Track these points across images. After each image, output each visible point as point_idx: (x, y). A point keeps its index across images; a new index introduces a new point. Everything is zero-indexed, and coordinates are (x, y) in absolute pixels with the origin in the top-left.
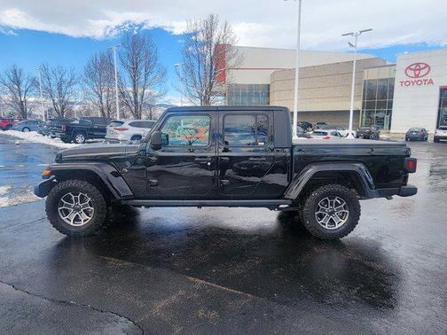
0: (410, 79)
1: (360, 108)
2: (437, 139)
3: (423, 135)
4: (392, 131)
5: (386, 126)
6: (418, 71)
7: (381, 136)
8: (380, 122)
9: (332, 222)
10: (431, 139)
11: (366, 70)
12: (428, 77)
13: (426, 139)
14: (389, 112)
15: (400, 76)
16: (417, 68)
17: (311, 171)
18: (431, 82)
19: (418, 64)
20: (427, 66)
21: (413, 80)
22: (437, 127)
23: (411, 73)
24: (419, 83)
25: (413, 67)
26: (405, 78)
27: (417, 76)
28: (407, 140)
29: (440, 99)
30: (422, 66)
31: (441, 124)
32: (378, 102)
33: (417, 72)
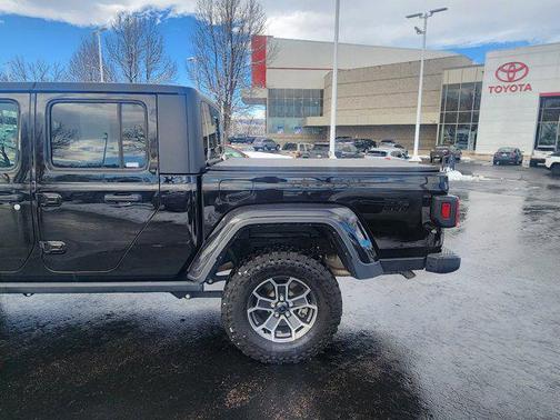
0: (502, 84)
1: (438, 122)
2: (535, 163)
3: (517, 157)
4: (477, 152)
5: (470, 146)
6: (513, 73)
7: (463, 158)
8: (463, 140)
9: (284, 328)
10: (526, 162)
11: (446, 72)
12: (525, 81)
13: (521, 162)
14: (475, 128)
15: (489, 80)
16: (512, 69)
17: (238, 221)
18: (529, 87)
19: (512, 64)
20: (524, 66)
21: (506, 84)
22: (535, 148)
23: (503, 76)
24: (512, 89)
25: (506, 68)
26: (496, 83)
27: (510, 80)
28: (495, 163)
29: (540, 111)
30: (518, 66)
31: (541, 144)
32: (460, 113)
33: (511, 75)
